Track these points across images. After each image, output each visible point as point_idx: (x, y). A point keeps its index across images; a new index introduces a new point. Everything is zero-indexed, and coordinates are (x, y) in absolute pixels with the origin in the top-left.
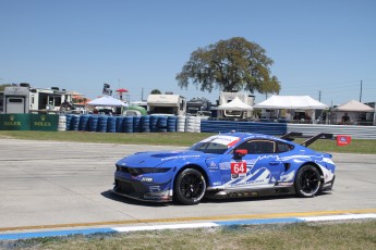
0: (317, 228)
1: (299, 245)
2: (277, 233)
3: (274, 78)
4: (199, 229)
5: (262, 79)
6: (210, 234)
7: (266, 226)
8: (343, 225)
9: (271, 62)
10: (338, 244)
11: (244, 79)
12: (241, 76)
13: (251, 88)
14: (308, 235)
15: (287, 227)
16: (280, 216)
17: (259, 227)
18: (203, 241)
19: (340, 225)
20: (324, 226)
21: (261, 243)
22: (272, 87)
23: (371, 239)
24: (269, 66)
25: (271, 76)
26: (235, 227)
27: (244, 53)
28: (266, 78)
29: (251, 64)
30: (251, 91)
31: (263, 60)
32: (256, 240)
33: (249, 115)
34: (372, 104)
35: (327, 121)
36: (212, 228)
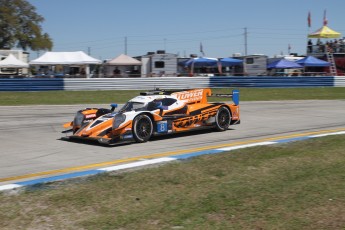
0: (120, 177)
1: (108, 196)
2: (83, 187)
3: (46, 35)
5: (34, 36)
6: (13, 196)
7: (70, 181)
9: (41, 19)
10: (143, 190)
11: (16, 36)
12: (12, 33)
13: (23, 44)
14: (114, 185)
15: (91, 179)
16: (79, 169)
17: (63, 183)
18: (8, 204)
19: (139, 171)
20: (126, 174)
21: (69, 199)
22: (45, 44)
23: (171, 182)
24: (40, 23)
25: (43, 33)
26: (38, 186)
27: (13, 10)
28: (38, 35)
29: (21, 22)
30: (24, 48)
31: (34, 18)
32: (64, 197)
33: (25, 71)
34: (139, 58)
35: (101, 75)
36: (14, 189)
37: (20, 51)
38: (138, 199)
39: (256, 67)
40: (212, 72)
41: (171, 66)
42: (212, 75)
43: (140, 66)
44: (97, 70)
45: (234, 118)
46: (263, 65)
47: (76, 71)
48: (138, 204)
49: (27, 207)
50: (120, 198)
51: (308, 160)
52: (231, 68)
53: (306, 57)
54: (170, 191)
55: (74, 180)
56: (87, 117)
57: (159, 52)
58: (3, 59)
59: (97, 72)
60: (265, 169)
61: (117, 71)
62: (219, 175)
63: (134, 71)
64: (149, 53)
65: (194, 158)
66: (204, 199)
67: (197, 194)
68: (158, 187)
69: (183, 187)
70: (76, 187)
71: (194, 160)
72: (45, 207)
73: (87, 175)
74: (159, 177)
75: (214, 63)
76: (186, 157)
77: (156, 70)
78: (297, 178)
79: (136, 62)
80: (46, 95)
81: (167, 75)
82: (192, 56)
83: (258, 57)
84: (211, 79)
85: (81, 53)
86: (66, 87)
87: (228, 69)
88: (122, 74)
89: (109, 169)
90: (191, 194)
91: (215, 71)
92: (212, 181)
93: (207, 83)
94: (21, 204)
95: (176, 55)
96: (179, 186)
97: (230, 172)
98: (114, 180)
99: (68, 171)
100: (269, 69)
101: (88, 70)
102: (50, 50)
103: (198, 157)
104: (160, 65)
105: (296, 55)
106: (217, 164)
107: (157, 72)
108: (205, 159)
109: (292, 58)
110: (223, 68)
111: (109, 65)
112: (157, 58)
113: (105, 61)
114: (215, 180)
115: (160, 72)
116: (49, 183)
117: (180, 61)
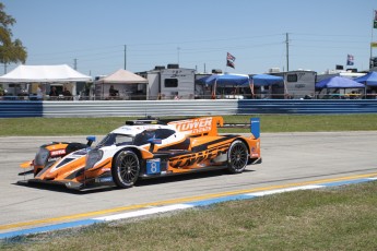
0: (122, 228)
2: (75, 241)
3: (17, 42)
5: (1, 43)
7: (58, 233)
8: (150, 220)
9: (12, 21)
10: (153, 244)
14: (114, 238)
15: (84, 230)
16: (68, 219)
17: (49, 235)
19: (147, 221)
20: (129, 225)
22: (16, 54)
23: (188, 234)
24: (9, 26)
25: (13, 40)
26: (18, 239)
28: (7, 42)
31: (1, 19)
34: (144, 74)
35: (92, 96)
39: (300, 86)
40: (241, 93)
41: (186, 85)
42: (241, 97)
43: (145, 85)
44: (85, 89)
45: (253, 155)
46: (311, 84)
47: (58, 91)
51: (365, 208)
52: (266, 88)
53: (368, 73)
54: (187, 245)
55: (64, 231)
56: (54, 153)
57: (170, 66)
59: (87, 92)
60: (308, 220)
62: (249, 226)
63: (137, 92)
64: (157, 68)
65: (216, 205)
68: (171, 241)
69: (202, 241)
70: (66, 240)
71: (217, 207)
73: (80, 226)
74: (171, 228)
75: (244, 81)
76: (205, 204)
77: (166, 91)
78: (349, 231)
79: (139, 79)
80: (19, 123)
81: (181, 98)
82: (214, 71)
83: (303, 73)
84: (240, 102)
85: (66, 66)
86: (46, 113)
87: (263, 89)
88: (121, 95)
89: (109, 218)
91: (245, 91)
92: (239, 233)
93: (235, 107)
95: (193, 71)
96: (197, 239)
97: (262, 223)
98: (114, 232)
99: (55, 221)
100: (318, 89)
101: (74, 92)
102: (24, 63)
103: (222, 204)
104: (172, 83)
105: (355, 71)
106: (246, 213)
107: (168, 94)
108: (231, 206)
109: (350, 74)
110: (257, 88)
111: (103, 83)
112: (167, 74)
113: (97, 78)
114: (243, 233)
115: (172, 93)
116: (32, 236)
117: (198, 78)
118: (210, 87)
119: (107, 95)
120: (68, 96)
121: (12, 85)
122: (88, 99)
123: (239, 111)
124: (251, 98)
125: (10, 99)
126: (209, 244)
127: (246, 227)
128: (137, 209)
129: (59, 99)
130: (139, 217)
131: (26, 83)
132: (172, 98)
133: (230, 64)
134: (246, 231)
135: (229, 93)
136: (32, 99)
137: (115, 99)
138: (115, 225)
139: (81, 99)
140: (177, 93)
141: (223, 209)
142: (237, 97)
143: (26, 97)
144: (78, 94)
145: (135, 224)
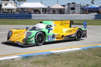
0: (59, 55)
1: (55, 62)
2: (45, 58)
4: (13, 59)
6: (18, 60)
7: (39, 56)
8: (68, 53)
10: (69, 60)
14: (57, 58)
15: (47, 55)
16: (42, 51)
17: (37, 56)
18: (16, 64)
19: (67, 53)
20: (61, 54)
21: (40, 62)
23: (80, 58)
32: (38, 61)
33: (15, 11)
34: (64, 6)
36: (18, 58)
37: (13, 2)
38: (67, 64)
40: (96, 12)
41: (78, 9)
42: (96, 14)
43: (64, 9)
44: (45, 10)
48: (67, 66)
49: (24, 65)
50: (60, 63)
54: (80, 61)
55: (41, 55)
57: (72, 3)
58: (6, 5)
59: (45, 11)
61: (54, 11)
63: (61, 11)
64: (68, 4)
65: (89, 49)
66: (94, 65)
67: (91, 63)
68: (75, 60)
69: (85, 60)
70: (42, 58)
71: (89, 50)
72: (31, 65)
73: (46, 54)
74: (75, 56)
75: (97, 8)
77: (71, 11)
79: (62, 7)
81: (76, 14)
82: (87, 5)
85: (39, 3)
86: (33, 18)
88: (56, 12)
89: (55, 52)
90: (88, 63)
91: (98, 12)
92: (97, 58)
93: (94, 17)
94: (22, 63)
96: (83, 59)
98: (57, 56)
99: (38, 52)
101: (41, 11)
102: (25, 2)
103: (91, 49)
104: (73, 9)
106: (99, 52)
108: (94, 49)
111: (51, 9)
112: (72, 6)
113: (49, 7)
114: (98, 58)
115: (73, 12)
116: (31, 56)
117: (82, 7)
118: (85, 10)
119: (52, 12)
120: (39, 12)
121: (22, 9)
122: (46, 14)
123: (95, 18)
124: (99, 14)
125: (21, 13)
126: (87, 61)
127: (99, 56)
128: (63, 49)
129: (37, 14)
130: (64, 52)
131: (26, 8)
132: (73, 14)
133: (92, 3)
134: (99, 57)
135: (92, 12)
136: (28, 13)
137: (54, 14)
138: (57, 54)
139: (43, 14)
140: (75, 12)
141: (91, 50)
142: (94, 13)
143: (26, 13)
144: (43, 12)
145: (63, 54)
